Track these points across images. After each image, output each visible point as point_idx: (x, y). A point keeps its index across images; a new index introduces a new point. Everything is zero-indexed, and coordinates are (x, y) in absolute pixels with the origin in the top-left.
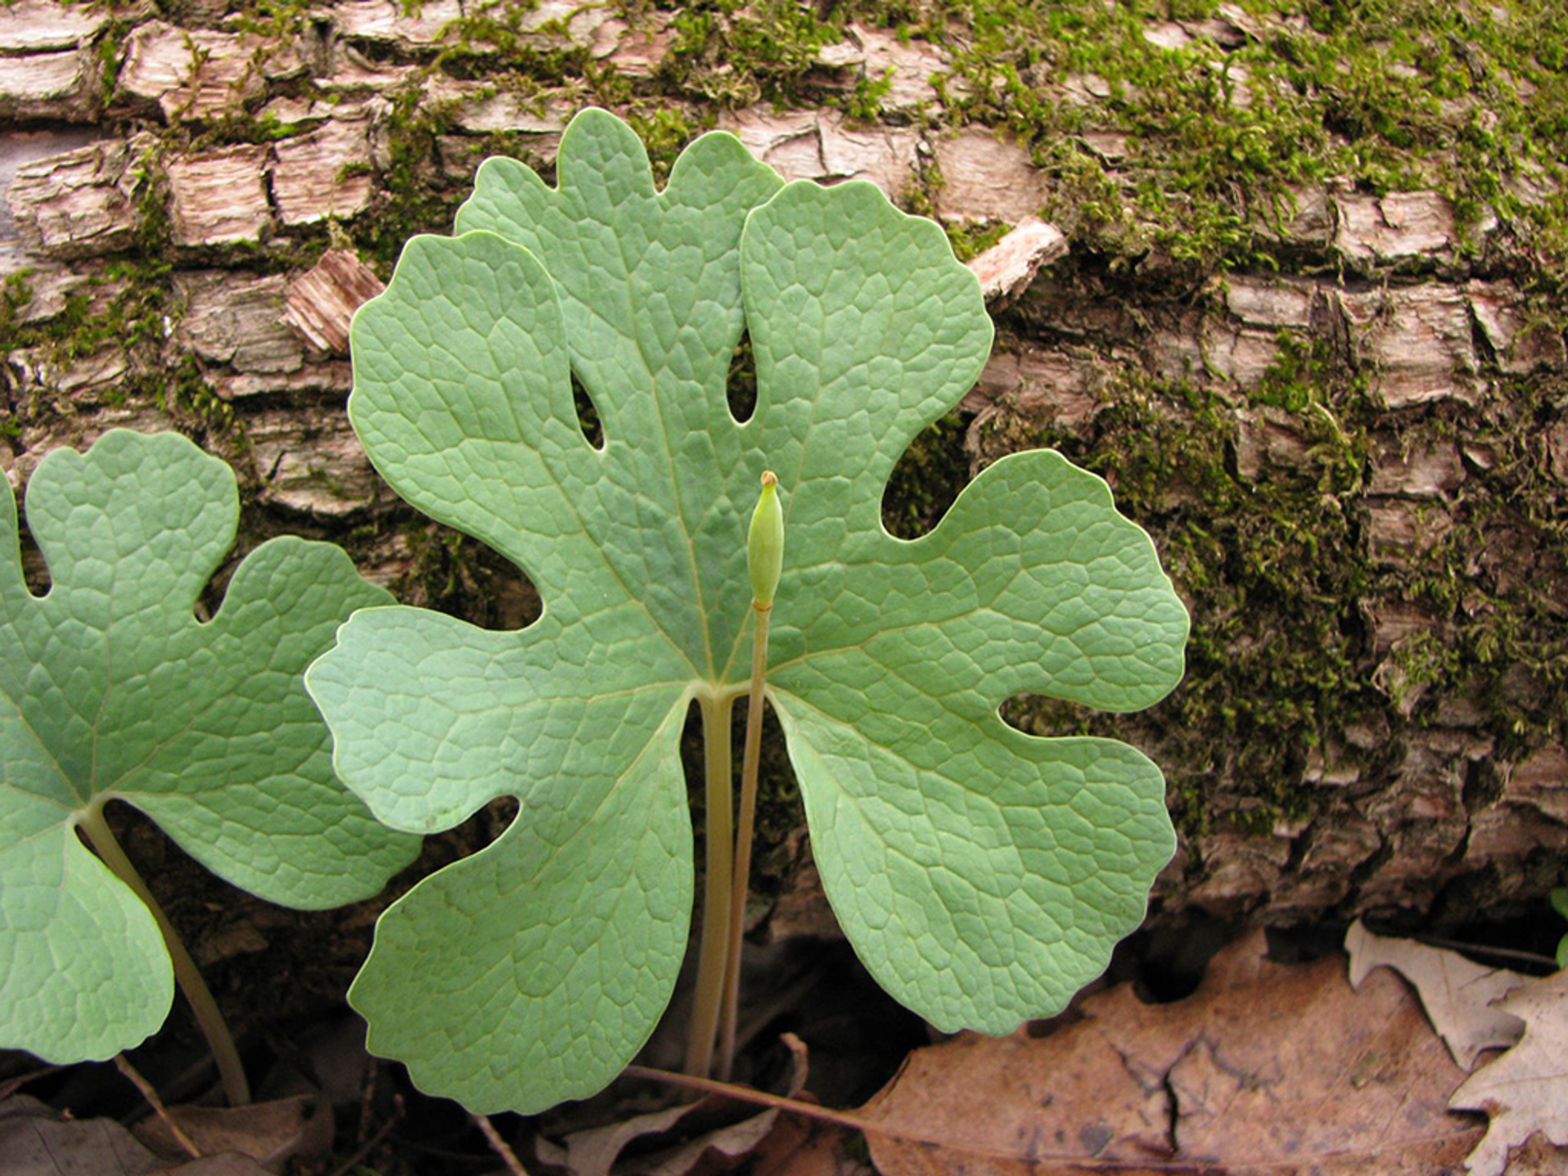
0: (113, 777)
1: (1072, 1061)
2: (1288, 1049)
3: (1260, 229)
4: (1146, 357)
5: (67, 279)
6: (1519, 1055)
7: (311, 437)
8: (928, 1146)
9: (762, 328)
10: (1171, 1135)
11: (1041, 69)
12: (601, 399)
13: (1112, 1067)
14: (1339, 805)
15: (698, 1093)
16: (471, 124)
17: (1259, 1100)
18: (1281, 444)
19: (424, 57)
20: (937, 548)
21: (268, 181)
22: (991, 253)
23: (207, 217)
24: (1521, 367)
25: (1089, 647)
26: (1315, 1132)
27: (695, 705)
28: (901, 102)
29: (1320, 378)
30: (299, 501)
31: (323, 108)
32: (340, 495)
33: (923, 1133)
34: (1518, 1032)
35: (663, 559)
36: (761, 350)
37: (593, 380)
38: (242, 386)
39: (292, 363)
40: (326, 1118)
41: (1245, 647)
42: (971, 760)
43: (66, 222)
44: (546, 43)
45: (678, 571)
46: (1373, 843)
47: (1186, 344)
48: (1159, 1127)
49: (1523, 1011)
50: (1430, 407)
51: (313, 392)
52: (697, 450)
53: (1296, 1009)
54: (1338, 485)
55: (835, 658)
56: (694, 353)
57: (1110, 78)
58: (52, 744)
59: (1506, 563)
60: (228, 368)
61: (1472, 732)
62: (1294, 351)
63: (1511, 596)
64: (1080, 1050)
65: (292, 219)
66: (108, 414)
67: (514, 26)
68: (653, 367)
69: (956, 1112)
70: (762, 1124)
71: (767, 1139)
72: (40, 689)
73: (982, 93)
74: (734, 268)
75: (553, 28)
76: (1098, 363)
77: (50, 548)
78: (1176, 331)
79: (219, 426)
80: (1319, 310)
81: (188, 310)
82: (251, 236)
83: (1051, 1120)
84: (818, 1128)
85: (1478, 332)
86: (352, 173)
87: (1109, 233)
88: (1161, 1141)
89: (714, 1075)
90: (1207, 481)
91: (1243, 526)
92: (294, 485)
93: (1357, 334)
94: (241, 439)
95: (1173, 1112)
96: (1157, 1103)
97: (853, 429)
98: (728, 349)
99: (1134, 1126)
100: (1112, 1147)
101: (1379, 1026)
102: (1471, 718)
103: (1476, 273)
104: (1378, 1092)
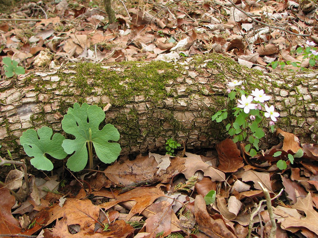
0: (46, 152)
1: (123, 166)
2: (143, 164)
3: (128, 100)
4: (119, 112)
5: (37, 115)
6: (162, 163)
7: (57, 125)
8: (110, 174)
9: (89, 116)
10: (132, 172)
11: (110, 89)
12: (78, 123)
13: (127, 166)
14: (142, 143)
15: (91, 171)
16: (66, 102)
17: (140, 168)
18: (131, 117)
19: (62, 95)
20: (102, 131)
21: (51, 107)
22: (106, 107)
23: (47, 110)
24: (151, 109)
25: (113, 137)
26: (145, 171)
27: (87, 143)
28: (99, 94)
29: (134, 112)
30: (56, 130)
31: (54, 101)
32: (59, 129)
33: (110, 173)
34: (162, 161)
35: (84, 133)
36: (89, 118)
37: (77, 122)
38: (51, 122)
39: (55, 120)
40: (59, 177)
41: (130, 133)
42: (106, 145)
43: (36, 111)
44: (71, 93)
45: (85, 134)
46: (147, 146)
47: (123, 110)
48: (131, 171)
49: (162, 159)
50: (144, 113)
51: (56, 122)
52: (85, 125)
53: (144, 160)
54: (136, 120)
55: (96, 139)
56: (84, 119)
57: (116, 89)
58: (41, 150)
59: (152, 124)
60: (50, 121)
61: (153, 136)
62: (131, 110)
63: (153, 126)
64: (124, 165)
65: (53, 109)
66: (41, 125)
67: (68, 92)
68: (81, 120)
69: (113, 171)
70: (96, 173)
71: (97, 174)
72: (40, 146)
73: (105, 93)
74: (86, 112)
75: (71, 92)
76: (115, 113)
77: (40, 136)
78: (122, 109)
79: (50, 125)
80: (134, 106)
81: (46, 117)
82: (50, 111)
83: (121, 171)
84: (101, 173)
85: (147, 107)
86: (58, 106)
87: (115, 104)
88: (131, 172)
89: (92, 169)
90: (125, 121)
91: (129, 124)
92: (56, 129)
93: (136, 108)
94: (52, 126)
95: (132, 170)
96: (131, 169)
97: (96, 123)
98: (87, 118)
99: (129, 171)
100: (127, 173)
101: (151, 161)
102: (152, 135)
103: (147, 101)
104: (151, 167)
